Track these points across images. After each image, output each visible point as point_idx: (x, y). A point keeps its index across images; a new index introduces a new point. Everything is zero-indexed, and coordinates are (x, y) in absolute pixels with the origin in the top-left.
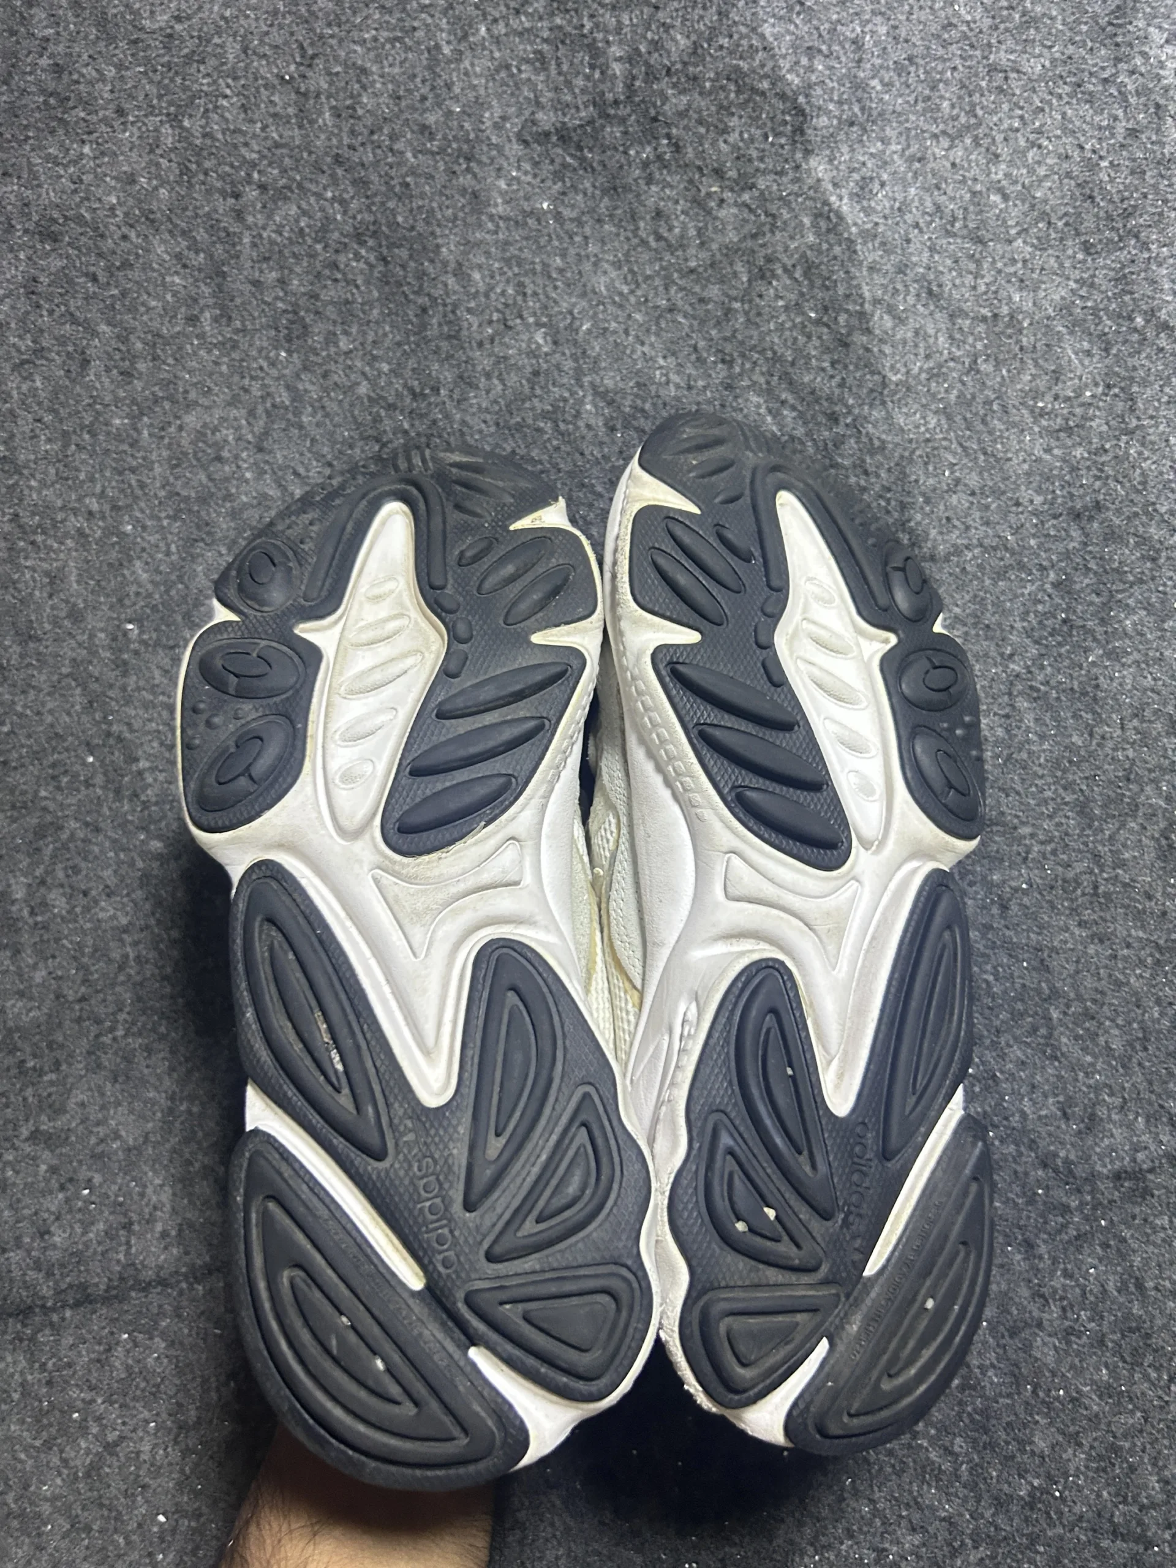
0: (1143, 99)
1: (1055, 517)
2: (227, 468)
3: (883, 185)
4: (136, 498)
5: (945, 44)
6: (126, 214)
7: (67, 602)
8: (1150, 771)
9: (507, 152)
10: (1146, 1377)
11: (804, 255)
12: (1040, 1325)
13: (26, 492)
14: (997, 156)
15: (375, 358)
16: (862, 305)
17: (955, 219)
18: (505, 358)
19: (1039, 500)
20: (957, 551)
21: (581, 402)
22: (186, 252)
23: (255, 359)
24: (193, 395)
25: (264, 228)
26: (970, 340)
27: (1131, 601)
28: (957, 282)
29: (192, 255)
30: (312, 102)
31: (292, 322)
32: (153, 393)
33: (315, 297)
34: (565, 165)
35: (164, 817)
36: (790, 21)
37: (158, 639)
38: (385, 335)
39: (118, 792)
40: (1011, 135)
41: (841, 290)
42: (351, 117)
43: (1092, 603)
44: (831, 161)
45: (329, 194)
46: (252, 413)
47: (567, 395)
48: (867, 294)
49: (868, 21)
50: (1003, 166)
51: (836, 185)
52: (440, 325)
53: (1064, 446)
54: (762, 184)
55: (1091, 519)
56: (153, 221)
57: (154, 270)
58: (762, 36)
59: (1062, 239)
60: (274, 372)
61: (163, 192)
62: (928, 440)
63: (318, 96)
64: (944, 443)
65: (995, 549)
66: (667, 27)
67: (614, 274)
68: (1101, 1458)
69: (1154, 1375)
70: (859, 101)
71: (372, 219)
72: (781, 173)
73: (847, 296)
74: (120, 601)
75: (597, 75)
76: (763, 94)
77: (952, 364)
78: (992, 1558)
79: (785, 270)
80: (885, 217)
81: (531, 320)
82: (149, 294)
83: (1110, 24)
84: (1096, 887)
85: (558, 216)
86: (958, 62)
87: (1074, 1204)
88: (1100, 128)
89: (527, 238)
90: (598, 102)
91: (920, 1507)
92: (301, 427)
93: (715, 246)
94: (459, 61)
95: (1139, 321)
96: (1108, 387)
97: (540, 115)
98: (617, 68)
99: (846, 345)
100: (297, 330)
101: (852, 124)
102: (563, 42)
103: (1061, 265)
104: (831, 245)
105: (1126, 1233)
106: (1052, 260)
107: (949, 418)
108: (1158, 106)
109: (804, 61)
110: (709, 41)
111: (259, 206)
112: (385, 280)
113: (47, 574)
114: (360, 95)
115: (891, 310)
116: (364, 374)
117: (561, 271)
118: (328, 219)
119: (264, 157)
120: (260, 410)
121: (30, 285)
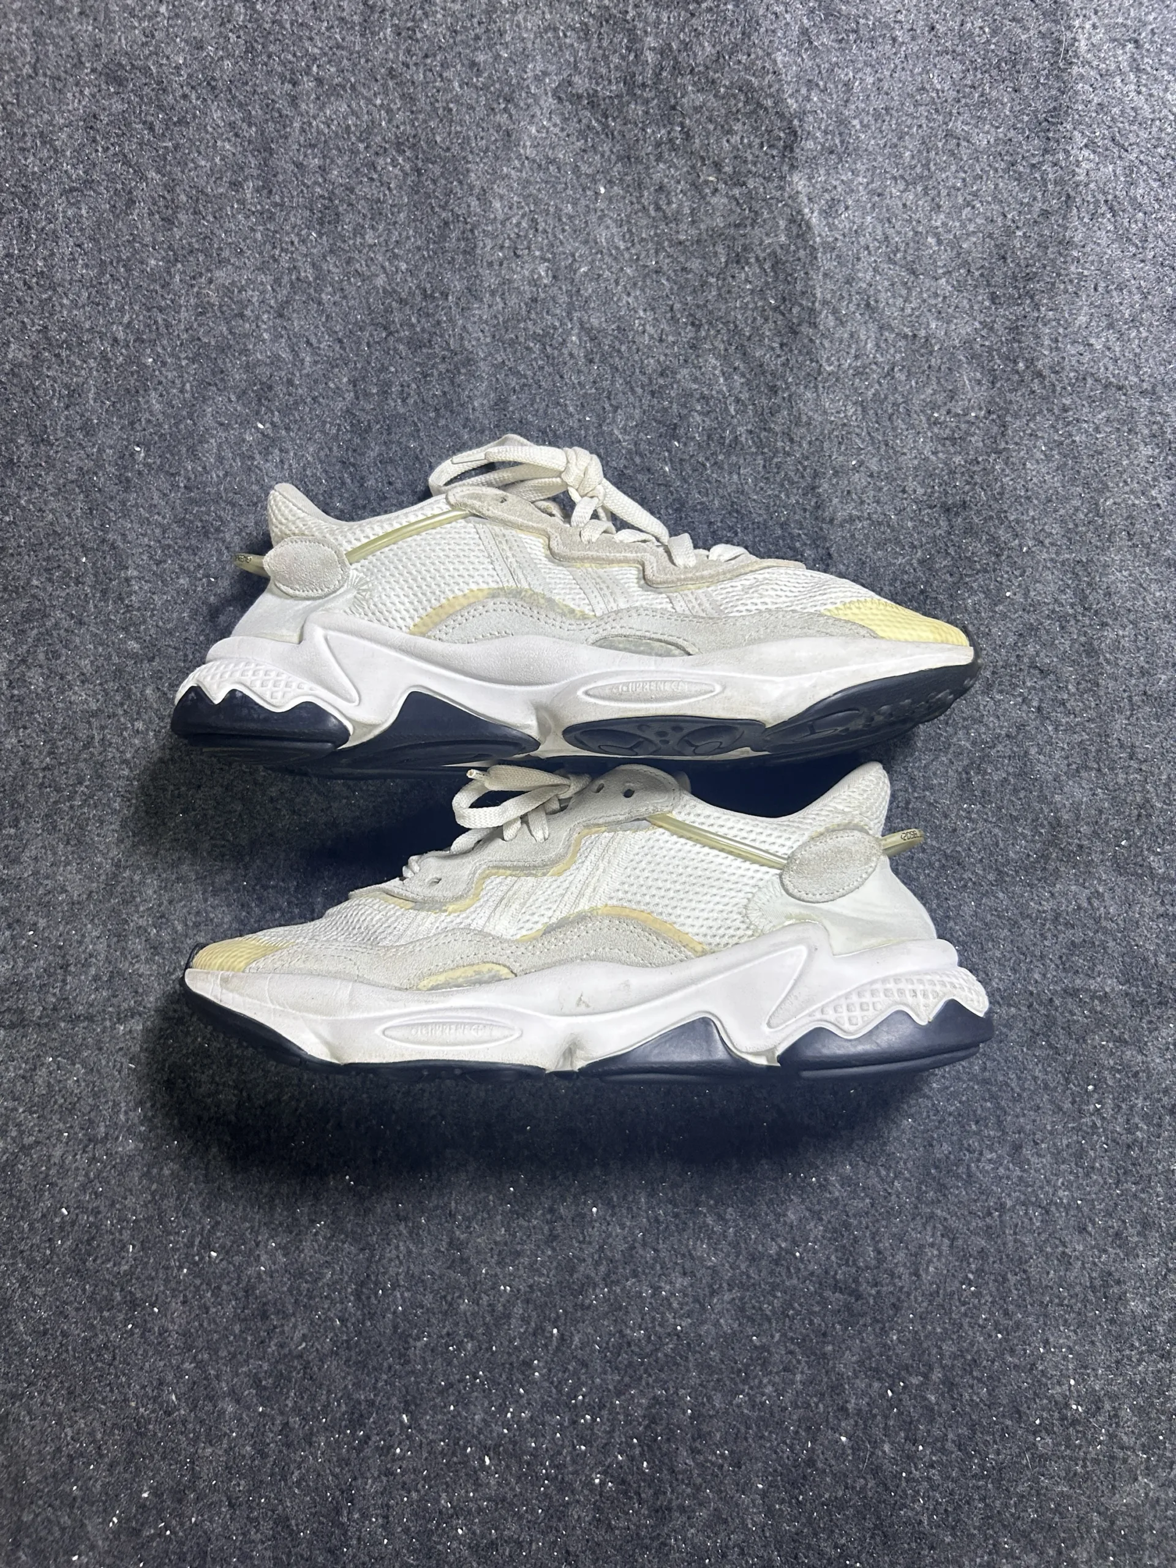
0: (1058, 188)
1: (931, 507)
2: (247, 325)
3: (847, 208)
4: (160, 335)
5: (917, 104)
6: (190, 76)
7: (82, 415)
8: (965, 719)
9: (542, 102)
10: (878, 1173)
11: (774, 253)
13: (58, 308)
14: (939, 207)
15: (396, 256)
16: (813, 303)
17: (898, 250)
18: (510, 281)
19: (920, 491)
20: (851, 519)
21: (568, 333)
22: (239, 123)
23: (288, 234)
24: (226, 254)
25: (315, 118)
26: (892, 351)
27: (975, 585)
28: (891, 301)
29: (245, 126)
30: (376, 16)
31: (327, 208)
32: (190, 244)
33: (352, 190)
34: (589, 127)
35: (144, 622)
36: (799, 55)
37: (162, 465)
38: (408, 238)
39: (104, 592)
40: (953, 192)
41: (799, 287)
42: (410, 38)
43: (945, 581)
44: (810, 179)
45: (378, 102)
46: (277, 281)
47: (557, 324)
48: (819, 295)
49: (860, 70)
50: (942, 216)
51: (810, 199)
52: (458, 240)
53: (948, 452)
54: (751, 184)
55: (957, 514)
56: (214, 88)
57: (207, 132)
58: (775, 62)
59: (976, 286)
60: (303, 249)
61: (227, 64)
62: (844, 425)
63: (383, 11)
64: (857, 430)
65: (880, 524)
66: (698, 34)
67: (614, 230)
68: (835, 1231)
69: (883, 1173)
70: (840, 134)
71: (413, 132)
72: (769, 179)
73: (803, 293)
74: (132, 423)
75: (631, 58)
76: (766, 109)
77: (874, 367)
78: (741, 1299)
79: (757, 259)
80: (844, 235)
81: (537, 253)
82: (200, 153)
83: (1046, 120)
84: (908, 803)
85: (576, 169)
86: (924, 121)
88: (1022, 204)
89: (546, 182)
90: (629, 80)
91: (692, 1258)
92: (320, 303)
93: (703, 226)
94: (514, 13)
95: (1021, 365)
96: (989, 412)
97: (576, 79)
98: (650, 56)
99: (795, 333)
100: (330, 216)
101: (832, 152)
102: (607, 21)
103: (972, 307)
104: (798, 249)
106: (965, 301)
107: (864, 410)
108: (1068, 196)
109: (804, 91)
110: (731, 55)
111: (313, 96)
112: (415, 190)
113: (67, 386)
114: (421, 20)
115: (835, 311)
116: (383, 267)
117: (570, 217)
118: (374, 124)
119: (325, 54)
120: (285, 279)
121: (90, 120)
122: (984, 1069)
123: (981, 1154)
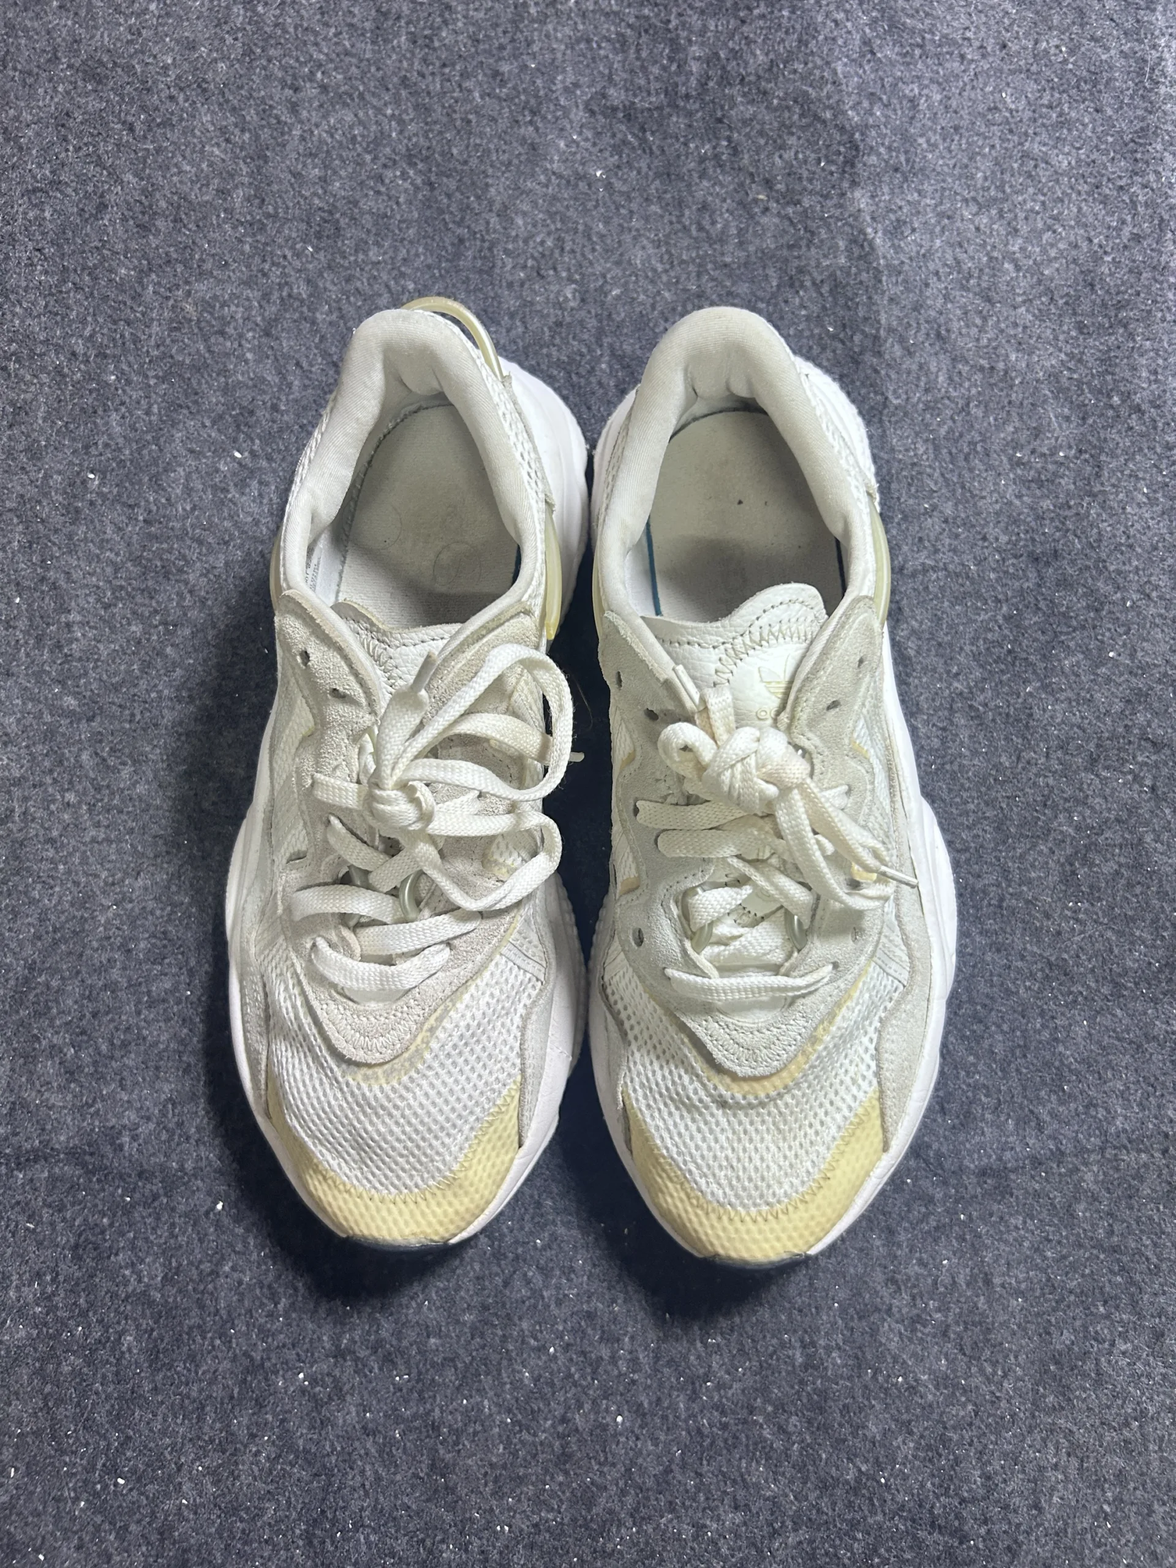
0: (1150, 211)
1: (1015, 557)
2: (228, 344)
3: (914, 230)
4: (125, 351)
5: (989, 124)
6: (179, 77)
7: (28, 436)
8: (1066, 800)
9: (572, 116)
10: (982, 1370)
11: (833, 275)
12: (889, 1311)
13: (9, 317)
14: (1016, 230)
15: (403, 275)
16: (878, 330)
17: (971, 276)
18: (532, 303)
19: (1004, 539)
20: (925, 570)
21: (598, 359)
22: (231, 128)
23: (280, 247)
24: (208, 266)
25: (317, 126)
26: (967, 384)
27: (1072, 644)
28: (964, 331)
29: (237, 131)
30: (390, 23)
31: (326, 221)
32: (167, 254)
33: (356, 203)
34: (624, 142)
35: (86, 674)
36: (861, 66)
37: (119, 495)
38: (417, 255)
39: (39, 639)
40: (1033, 215)
41: (861, 312)
42: (427, 46)
43: (1035, 640)
44: (873, 197)
45: (389, 112)
46: (266, 296)
47: (584, 350)
48: (883, 321)
49: (927, 86)
50: (1020, 241)
51: (873, 219)
52: (475, 258)
53: (1034, 496)
54: (806, 203)
55: (1048, 564)
56: (205, 90)
57: (194, 136)
58: (835, 72)
59: (1060, 316)
60: (297, 264)
61: (222, 66)
62: (914, 464)
63: (398, 18)
64: (928, 470)
65: (957, 575)
66: (749, 41)
67: (651, 251)
68: (929, 1447)
69: (989, 1370)
70: (906, 152)
71: (427, 144)
72: (826, 197)
73: (866, 319)
74: (86, 447)
75: (674, 68)
76: (824, 122)
77: (947, 402)
78: (811, 1542)
79: (814, 283)
80: (911, 259)
81: (564, 274)
82: (184, 157)
83: (1132, 141)
84: (1002, 900)
85: (609, 186)
86: (997, 143)
87: (939, 1196)
88: (1109, 228)
89: (576, 199)
90: (670, 92)
91: (746, 1486)
92: (313, 322)
93: (752, 248)
94: (543, 22)
95: (1116, 400)
96: (1080, 451)
97: (612, 91)
98: (695, 67)
99: (857, 363)
100: (329, 229)
101: (896, 170)
102: (646, 31)
103: (1056, 338)
104: (860, 272)
105: (982, 1229)
106: (1049, 331)
107: (937, 448)
108: (1162, 220)
109: (866, 104)
110: (786, 63)
111: (316, 104)
112: (427, 203)
113: (12, 403)
114: (439, 28)
115: (902, 340)
116: (387, 286)
117: (602, 237)
118: (383, 135)
119: (332, 61)
120: (275, 296)
121: (63, 117)
122: (1111, 1233)
123: (1113, 1344)
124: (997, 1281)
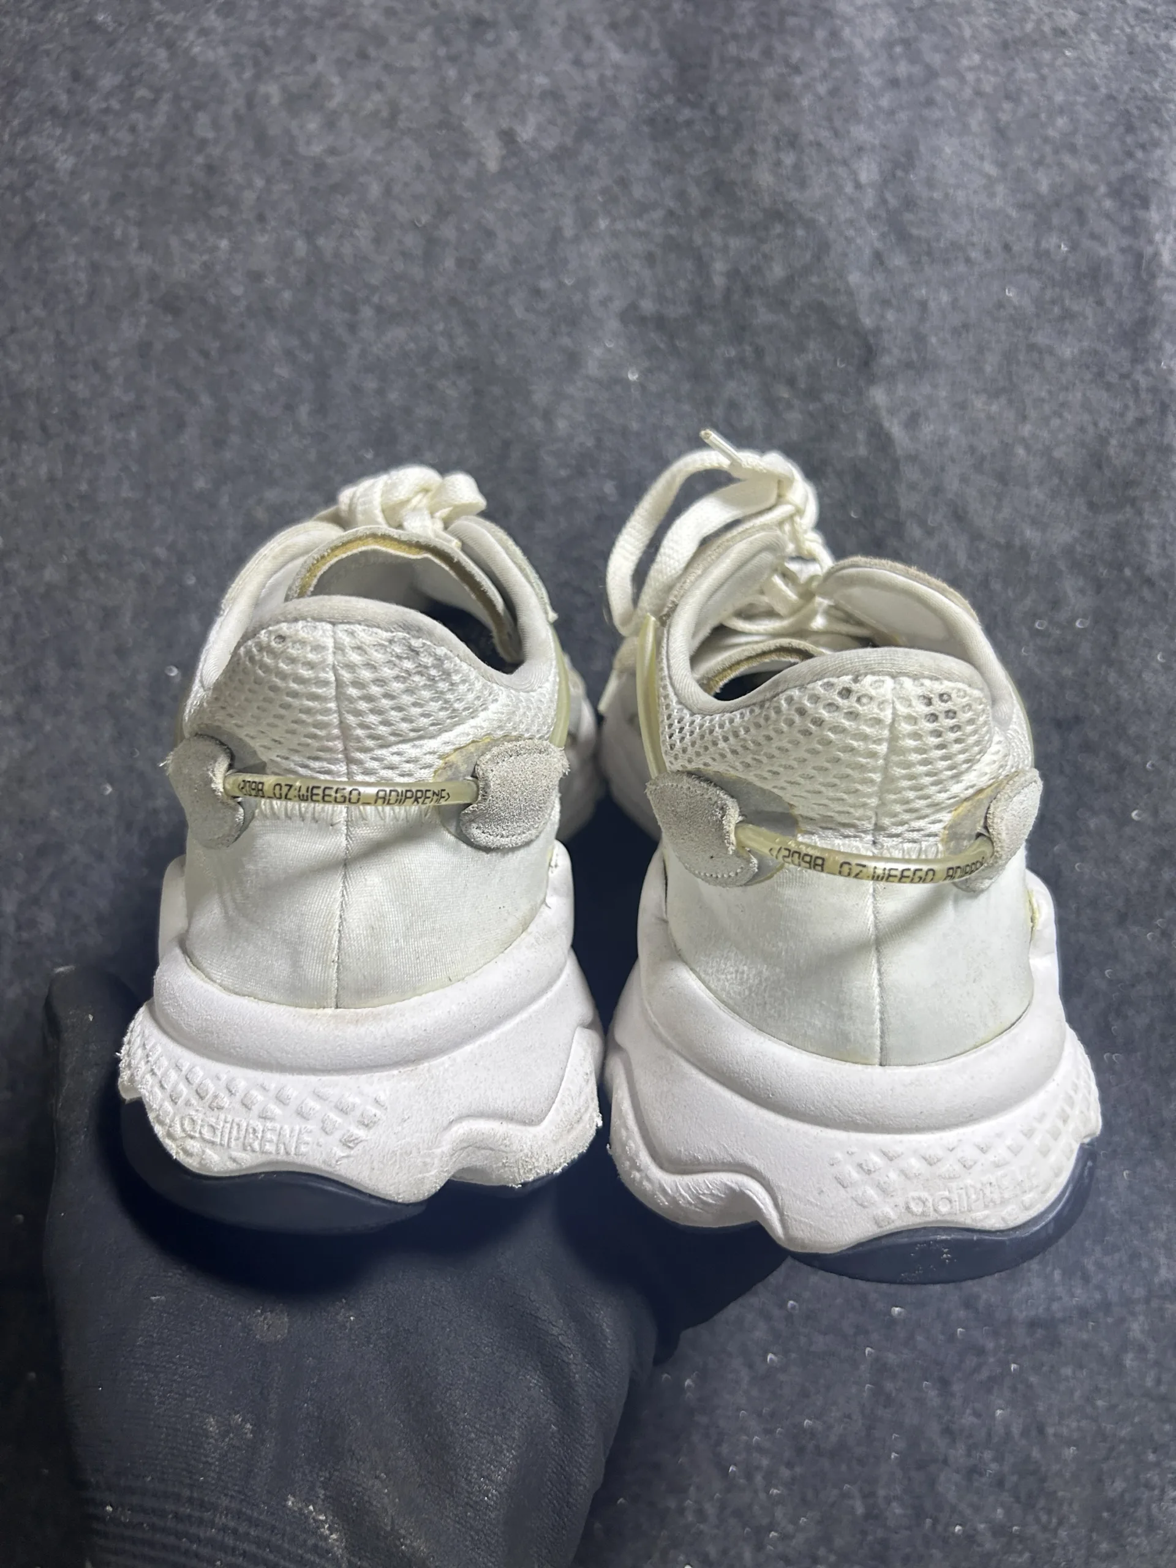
0: (1151, 396)
3: (929, 420)
4: (205, 555)
5: (996, 320)
6: (249, 306)
7: (117, 637)
8: (1097, 955)
9: (606, 327)
10: (1037, 1520)
11: (853, 465)
12: (945, 1462)
14: (1025, 417)
16: (898, 514)
17: (985, 460)
18: (575, 499)
22: (297, 350)
23: (343, 455)
24: (277, 474)
27: (1096, 805)
28: (981, 511)
31: (383, 430)
33: (410, 413)
34: (654, 348)
36: (871, 275)
41: (881, 499)
44: (889, 392)
48: (903, 506)
50: (1030, 426)
51: (889, 412)
52: (520, 459)
53: (1054, 664)
54: (826, 398)
55: (1070, 728)
58: (847, 283)
59: (1071, 495)
69: (1044, 1518)
70: (917, 349)
72: (846, 393)
73: (886, 505)
74: (170, 647)
75: (699, 282)
76: (839, 327)
79: (837, 472)
85: (642, 389)
86: (1004, 335)
87: (990, 1345)
88: (1113, 412)
89: (612, 402)
90: (695, 303)
94: (578, 242)
96: (1096, 622)
97: (642, 303)
98: (717, 281)
99: (879, 546)
100: (386, 437)
101: (910, 366)
104: (879, 461)
105: (1033, 1379)
106: (1061, 510)
108: (1163, 404)
110: (801, 276)
111: (372, 324)
113: (103, 608)
115: (922, 523)
117: (637, 435)
118: (433, 350)
121: (144, 349)
122: (1158, 1382)
123: (1163, 1491)
124: (1050, 1431)
